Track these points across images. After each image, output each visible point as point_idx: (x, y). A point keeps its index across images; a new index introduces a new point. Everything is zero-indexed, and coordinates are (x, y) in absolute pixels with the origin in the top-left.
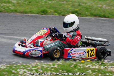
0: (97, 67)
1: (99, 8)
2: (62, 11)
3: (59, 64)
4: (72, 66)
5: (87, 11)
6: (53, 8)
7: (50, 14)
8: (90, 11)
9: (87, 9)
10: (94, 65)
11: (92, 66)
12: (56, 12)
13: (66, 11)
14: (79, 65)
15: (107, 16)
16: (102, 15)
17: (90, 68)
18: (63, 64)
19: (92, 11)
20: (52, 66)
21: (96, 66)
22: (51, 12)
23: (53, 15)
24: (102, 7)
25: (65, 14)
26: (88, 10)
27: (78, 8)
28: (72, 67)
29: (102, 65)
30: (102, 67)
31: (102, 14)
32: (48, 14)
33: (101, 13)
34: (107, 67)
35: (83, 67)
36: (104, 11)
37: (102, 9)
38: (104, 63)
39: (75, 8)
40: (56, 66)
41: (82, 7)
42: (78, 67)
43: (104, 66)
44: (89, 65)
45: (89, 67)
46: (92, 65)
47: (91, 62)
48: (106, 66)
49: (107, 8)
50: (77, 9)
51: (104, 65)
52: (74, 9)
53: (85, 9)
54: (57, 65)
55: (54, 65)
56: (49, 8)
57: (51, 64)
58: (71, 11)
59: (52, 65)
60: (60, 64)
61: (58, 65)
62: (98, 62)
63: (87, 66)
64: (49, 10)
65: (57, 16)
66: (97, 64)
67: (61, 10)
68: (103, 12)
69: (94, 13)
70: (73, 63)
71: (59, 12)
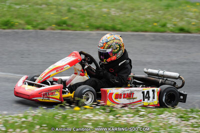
0: (102, 118)
1: (105, 15)
2: (40, 21)
3: (35, 115)
4: (58, 117)
5: (84, 21)
6: (24, 16)
7: (19, 28)
8: (89, 20)
9: (83, 16)
10: (97, 113)
11: (94, 116)
12: (28, 23)
13: (47, 22)
14: (71, 115)
15: (118, 29)
16: (110, 27)
17: (89, 120)
18: (42, 114)
19: (93, 21)
20: (24, 119)
21: (100, 115)
22: (20, 24)
23: (23, 29)
24: (108, 13)
25: (45, 27)
26: (85, 19)
27: (66, 16)
28: (58, 120)
29: (112, 113)
30: (111, 117)
31: (110, 24)
32: (14, 27)
33: (107, 24)
34: (119, 117)
35: (78, 119)
36: (113, 20)
37: (110, 16)
38: (114, 110)
39: (62, 16)
40: (30, 119)
41: (74, 14)
42: (68, 119)
43: (114, 116)
44: (88, 115)
45: (87, 118)
46: (93, 114)
47: (92, 109)
48: (117, 116)
49: (117, 14)
50: (66, 18)
51: (114, 113)
52: (60, 17)
53: (79, 16)
54: (32, 117)
55: (26, 118)
56: (16, 18)
57: (21, 115)
58: (55, 21)
59: (22, 118)
60: (38, 116)
61: (34, 117)
62: (104, 109)
63: (84, 117)
64: (16, 21)
65: (31, 32)
66: (102, 112)
67: (36, 19)
68: (111, 21)
69: (95, 24)
70: (60, 113)
71: (35, 23)
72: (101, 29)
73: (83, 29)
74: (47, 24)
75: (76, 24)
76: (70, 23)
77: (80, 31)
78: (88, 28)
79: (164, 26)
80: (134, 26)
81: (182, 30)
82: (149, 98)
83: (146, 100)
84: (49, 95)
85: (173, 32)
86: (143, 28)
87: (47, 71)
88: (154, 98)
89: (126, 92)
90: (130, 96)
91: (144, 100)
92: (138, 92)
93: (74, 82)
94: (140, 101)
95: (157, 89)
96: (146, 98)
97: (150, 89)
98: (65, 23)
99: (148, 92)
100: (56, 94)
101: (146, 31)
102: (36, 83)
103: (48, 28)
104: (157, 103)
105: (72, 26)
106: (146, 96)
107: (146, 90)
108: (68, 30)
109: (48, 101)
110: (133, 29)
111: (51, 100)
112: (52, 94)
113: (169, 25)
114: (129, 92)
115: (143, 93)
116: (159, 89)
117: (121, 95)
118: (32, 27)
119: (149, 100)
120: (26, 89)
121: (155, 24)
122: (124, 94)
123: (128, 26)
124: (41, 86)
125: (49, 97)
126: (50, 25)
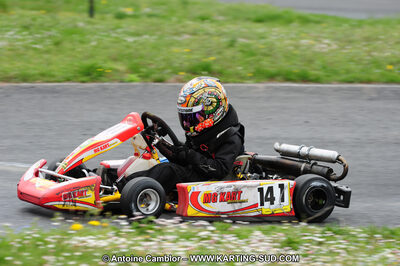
72: (279, 78)
73: (242, 78)
74: (169, 71)
75: (230, 70)
76: (216, 67)
77: (235, 82)
78: (251, 78)
80: (348, 71)
86: (364, 76)
101: (369, 82)
103: (172, 79)
110: (343, 77)
118: (139, 76)
121: (391, 67)
123: (336, 73)
126: (175, 72)
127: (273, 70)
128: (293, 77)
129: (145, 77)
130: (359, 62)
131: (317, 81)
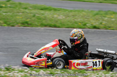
72: (48, 26)
73: (37, 26)
74: (16, 23)
75: (34, 24)
76: (29, 23)
77: (35, 27)
78: (39, 26)
79: (85, 25)
80: (68, 25)
81: (95, 27)
82: (96, 65)
83: (95, 66)
84: (39, 64)
85: (89, 28)
86: (72, 26)
87: (40, 50)
88: (99, 65)
89: (83, 62)
90: (85, 64)
91: (93, 66)
92: (90, 62)
93: (54, 56)
94: (92, 67)
95: (101, 60)
96: (95, 65)
97: (97, 61)
98: (27, 23)
99: (96, 62)
100: (43, 63)
102: (33, 56)
103: (16, 26)
104: (101, 68)
105: (31, 24)
106: (95, 64)
107: (94, 61)
108: (28, 26)
109: (39, 67)
110: (67, 26)
111: (40, 66)
112: (41, 63)
113: (87, 25)
114: (85, 62)
115: (93, 62)
116: (102, 60)
117: (80, 64)
119: (96, 66)
120: (28, 60)
121: (80, 24)
122: (82, 63)
123: (64, 25)
124: (36, 58)
125: (39, 65)
126: (17, 24)
127: (46, 24)
128: (52, 26)
129: (8, 25)
130: (71, 22)
131: (59, 27)
